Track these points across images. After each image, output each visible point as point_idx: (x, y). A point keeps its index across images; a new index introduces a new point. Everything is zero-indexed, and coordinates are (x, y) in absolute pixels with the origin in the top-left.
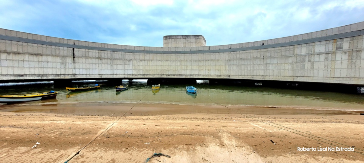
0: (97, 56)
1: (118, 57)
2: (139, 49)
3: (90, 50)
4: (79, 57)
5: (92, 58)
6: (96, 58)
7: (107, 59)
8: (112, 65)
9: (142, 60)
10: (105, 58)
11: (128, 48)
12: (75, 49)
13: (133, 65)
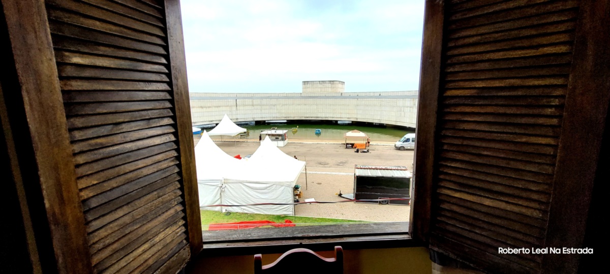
0: (251, 104)
1: (265, 104)
2: (281, 95)
3: (246, 100)
4: (240, 106)
5: (248, 105)
6: (250, 105)
7: (258, 105)
8: (261, 110)
9: (285, 105)
10: (256, 105)
11: (273, 95)
12: (237, 100)
13: (277, 109)
